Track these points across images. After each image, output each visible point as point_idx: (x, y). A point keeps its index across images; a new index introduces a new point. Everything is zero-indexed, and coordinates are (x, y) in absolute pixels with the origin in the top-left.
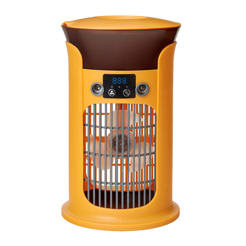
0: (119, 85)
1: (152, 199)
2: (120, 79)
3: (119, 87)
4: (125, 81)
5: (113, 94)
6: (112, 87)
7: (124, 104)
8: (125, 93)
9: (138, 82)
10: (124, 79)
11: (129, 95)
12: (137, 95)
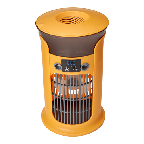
0: (71, 65)
1: (90, 117)
2: (71, 62)
3: (71, 66)
4: (74, 63)
5: (68, 70)
6: (67, 66)
7: (74, 75)
8: (74, 70)
9: (82, 63)
10: (74, 62)
11: (77, 70)
12: (82, 70)
